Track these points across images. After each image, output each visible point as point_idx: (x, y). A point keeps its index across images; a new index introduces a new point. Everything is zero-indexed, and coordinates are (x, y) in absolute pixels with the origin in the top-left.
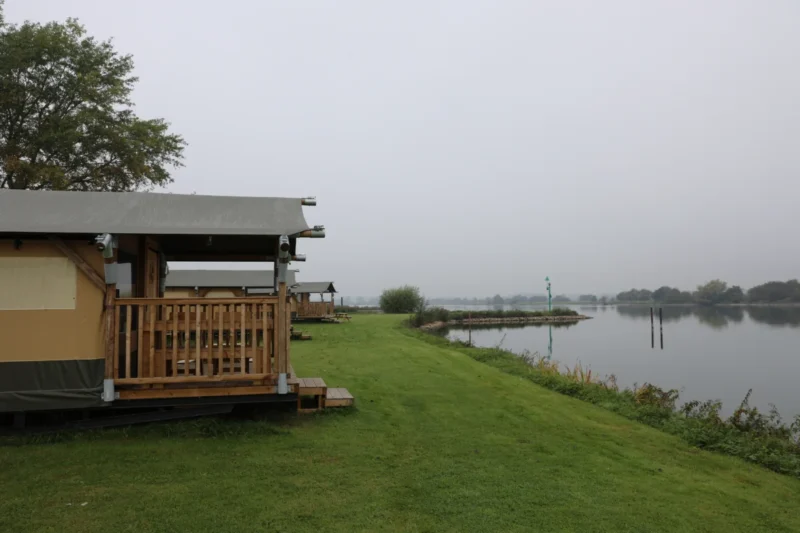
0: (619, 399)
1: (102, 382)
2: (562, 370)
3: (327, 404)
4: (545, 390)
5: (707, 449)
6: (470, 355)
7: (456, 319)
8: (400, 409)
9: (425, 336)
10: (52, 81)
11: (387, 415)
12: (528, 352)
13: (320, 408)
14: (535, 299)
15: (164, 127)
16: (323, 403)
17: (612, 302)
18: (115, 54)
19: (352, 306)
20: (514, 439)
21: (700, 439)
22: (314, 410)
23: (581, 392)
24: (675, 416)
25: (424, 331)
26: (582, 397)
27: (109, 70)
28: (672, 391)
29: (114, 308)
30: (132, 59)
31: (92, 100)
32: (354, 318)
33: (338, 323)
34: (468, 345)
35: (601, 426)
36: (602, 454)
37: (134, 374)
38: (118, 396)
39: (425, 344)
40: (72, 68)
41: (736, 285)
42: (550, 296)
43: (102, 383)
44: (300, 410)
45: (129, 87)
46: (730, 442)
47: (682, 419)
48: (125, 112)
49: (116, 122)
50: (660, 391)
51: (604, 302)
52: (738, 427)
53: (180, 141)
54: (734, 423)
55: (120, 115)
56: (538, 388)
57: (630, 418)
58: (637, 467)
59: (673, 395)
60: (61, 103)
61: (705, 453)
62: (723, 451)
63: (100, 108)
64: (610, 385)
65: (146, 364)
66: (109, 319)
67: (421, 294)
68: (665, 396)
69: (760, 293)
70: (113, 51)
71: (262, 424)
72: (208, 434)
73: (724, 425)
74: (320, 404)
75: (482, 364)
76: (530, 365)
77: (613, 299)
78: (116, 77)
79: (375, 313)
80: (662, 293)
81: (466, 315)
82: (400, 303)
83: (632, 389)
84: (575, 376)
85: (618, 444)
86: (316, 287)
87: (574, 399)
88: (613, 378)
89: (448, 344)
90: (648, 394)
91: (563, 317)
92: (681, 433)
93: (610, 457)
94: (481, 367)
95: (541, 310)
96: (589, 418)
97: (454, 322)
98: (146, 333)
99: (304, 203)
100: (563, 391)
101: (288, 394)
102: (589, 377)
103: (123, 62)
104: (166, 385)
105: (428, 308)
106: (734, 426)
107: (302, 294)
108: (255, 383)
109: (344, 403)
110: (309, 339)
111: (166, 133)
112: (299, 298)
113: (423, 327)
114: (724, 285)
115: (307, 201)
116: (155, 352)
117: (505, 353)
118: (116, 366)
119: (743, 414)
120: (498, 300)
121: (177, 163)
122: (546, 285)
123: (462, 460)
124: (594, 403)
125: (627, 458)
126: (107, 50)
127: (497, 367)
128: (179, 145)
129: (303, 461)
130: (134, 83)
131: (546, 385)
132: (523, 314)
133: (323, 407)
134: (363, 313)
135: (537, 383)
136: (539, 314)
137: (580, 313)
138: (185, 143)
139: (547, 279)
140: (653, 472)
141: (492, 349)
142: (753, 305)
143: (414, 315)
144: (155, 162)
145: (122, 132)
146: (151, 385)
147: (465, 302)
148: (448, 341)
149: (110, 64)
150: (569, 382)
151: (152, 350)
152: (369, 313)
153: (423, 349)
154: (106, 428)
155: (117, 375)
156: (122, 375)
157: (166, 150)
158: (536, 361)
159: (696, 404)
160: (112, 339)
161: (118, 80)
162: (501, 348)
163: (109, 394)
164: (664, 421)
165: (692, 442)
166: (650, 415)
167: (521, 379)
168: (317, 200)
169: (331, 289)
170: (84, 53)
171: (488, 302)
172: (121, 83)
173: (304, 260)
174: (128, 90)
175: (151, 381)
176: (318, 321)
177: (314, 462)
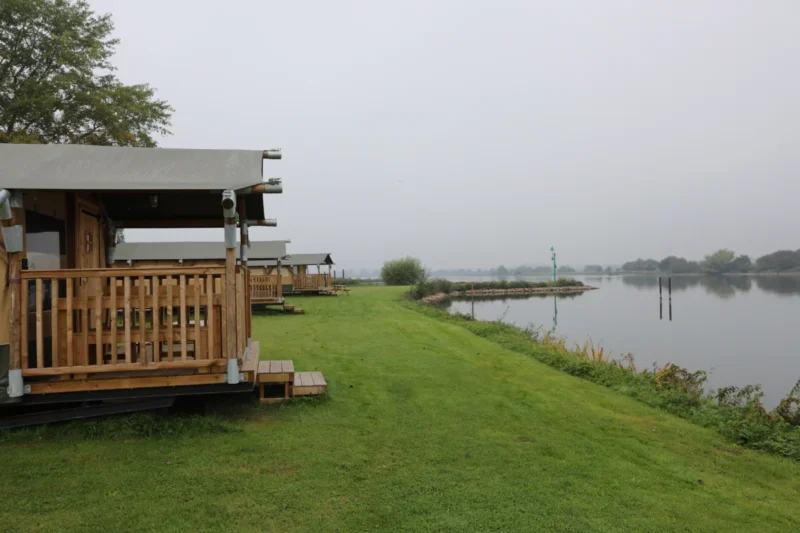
0: (637, 381)
1: (7, 373)
2: (570, 346)
3: (294, 393)
4: (552, 370)
5: (750, 447)
6: (470, 329)
7: (459, 290)
8: (383, 396)
9: (425, 308)
10: (26, 43)
11: (366, 404)
12: (532, 326)
13: (287, 397)
14: (540, 270)
15: (150, 93)
16: (291, 391)
17: (618, 273)
18: (92, 13)
19: (354, 278)
20: (516, 436)
21: (741, 435)
22: (280, 399)
23: (593, 373)
24: (705, 403)
25: (424, 304)
26: (593, 379)
27: (88, 30)
28: (698, 373)
29: (20, 282)
30: (111, 18)
31: (71, 63)
32: (353, 290)
33: (336, 295)
34: (468, 318)
35: (619, 416)
36: (624, 457)
37: (48, 363)
38: (29, 390)
39: (423, 317)
40: (46, 29)
41: (744, 254)
42: (555, 267)
43: (6, 376)
44: (262, 399)
45: (111, 50)
46: (780, 439)
47: (714, 408)
48: (107, 77)
49: (99, 88)
50: (684, 372)
51: (609, 272)
52: (787, 419)
53: (166, 107)
54: (781, 414)
55: (103, 80)
56: (544, 367)
57: (652, 406)
58: (670, 477)
59: (700, 377)
60: (39, 67)
61: (749, 453)
62: (772, 451)
63: (79, 73)
64: (626, 365)
65: (62, 350)
66: (13, 296)
67: (422, 266)
68: (690, 379)
69: (767, 262)
70: (90, 10)
71: (210, 420)
72: (142, 433)
73: (769, 417)
74: (286, 392)
75: (483, 339)
76: (535, 341)
77: (618, 270)
78: (96, 39)
79: (377, 285)
80: (668, 263)
81: (469, 287)
82: (401, 274)
83: (651, 369)
84: (584, 354)
85: (641, 442)
86: (313, 259)
87: (585, 382)
88: (630, 357)
89: (449, 317)
90: (671, 376)
91: (568, 288)
92: (717, 425)
93: (634, 461)
94: (480, 343)
95: (545, 281)
96: (603, 406)
97: (457, 293)
98: (62, 312)
99: (266, 156)
100: (572, 372)
101: (241, 384)
102: (600, 355)
103: (101, 23)
104: (91, 376)
105: (430, 279)
106: (782, 419)
107: (299, 266)
108: (200, 371)
109: (314, 391)
110: (302, 313)
111: (151, 100)
112: (295, 271)
113: (425, 299)
114: (731, 255)
115: (270, 153)
116: (73, 335)
117: (508, 327)
118: (25, 353)
119: (793, 404)
120: (502, 271)
121: (165, 131)
122: (551, 255)
123: (448, 467)
124: (608, 386)
125: (655, 463)
126: (83, 9)
127: (499, 342)
128: (166, 112)
129: (248, 471)
130: (115, 46)
131: (552, 364)
132: (527, 285)
133: (291, 396)
134: (363, 285)
135: (542, 361)
136: (543, 285)
137: (585, 283)
138: (171, 109)
139: (552, 249)
140: (691, 485)
141: (494, 322)
142: (762, 274)
143: (415, 287)
144: (142, 130)
145: (104, 98)
146: (72, 376)
147: (469, 273)
148: (448, 315)
149: (88, 24)
150: (578, 361)
151: (70, 333)
152: (371, 285)
153: (420, 323)
154: (14, 430)
155: (25, 364)
156: (32, 364)
157: (153, 116)
158: (542, 336)
159: (733, 389)
160: (18, 321)
161: (98, 42)
162: (502, 321)
163: (15, 388)
164: (693, 409)
165: (730, 438)
166: (676, 402)
167: (525, 357)
168: (282, 153)
169: (328, 261)
170: (58, 12)
171: (492, 273)
172: (101, 45)
173: (274, 225)
174: (110, 54)
175: (72, 371)
176: (316, 293)
177: (262, 472)
